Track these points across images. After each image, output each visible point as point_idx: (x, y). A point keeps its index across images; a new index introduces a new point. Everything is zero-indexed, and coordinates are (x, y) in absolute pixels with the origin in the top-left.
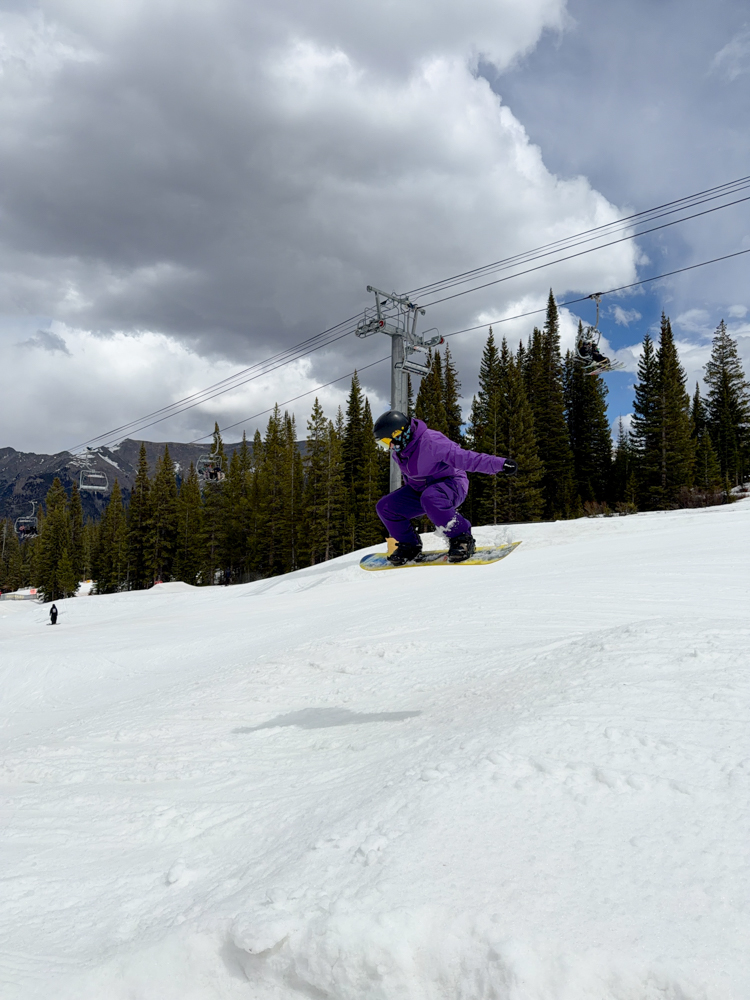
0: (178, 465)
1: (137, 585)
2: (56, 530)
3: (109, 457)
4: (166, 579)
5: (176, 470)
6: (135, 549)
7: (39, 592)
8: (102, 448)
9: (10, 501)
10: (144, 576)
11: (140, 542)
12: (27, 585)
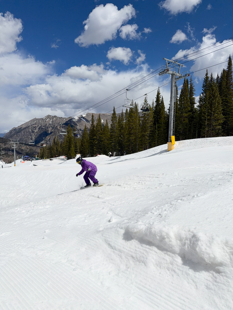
0: (102, 120)
1: (92, 155)
2: (70, 140)
3: (83, 118)
4: (100, 154)
5: (102, 122)
6: (91, 145)
7: (66, 157)
8: (81, 115)
9: (56, 131)
10: (94, 153)
11: (92, 143)
12: (62, 155)
